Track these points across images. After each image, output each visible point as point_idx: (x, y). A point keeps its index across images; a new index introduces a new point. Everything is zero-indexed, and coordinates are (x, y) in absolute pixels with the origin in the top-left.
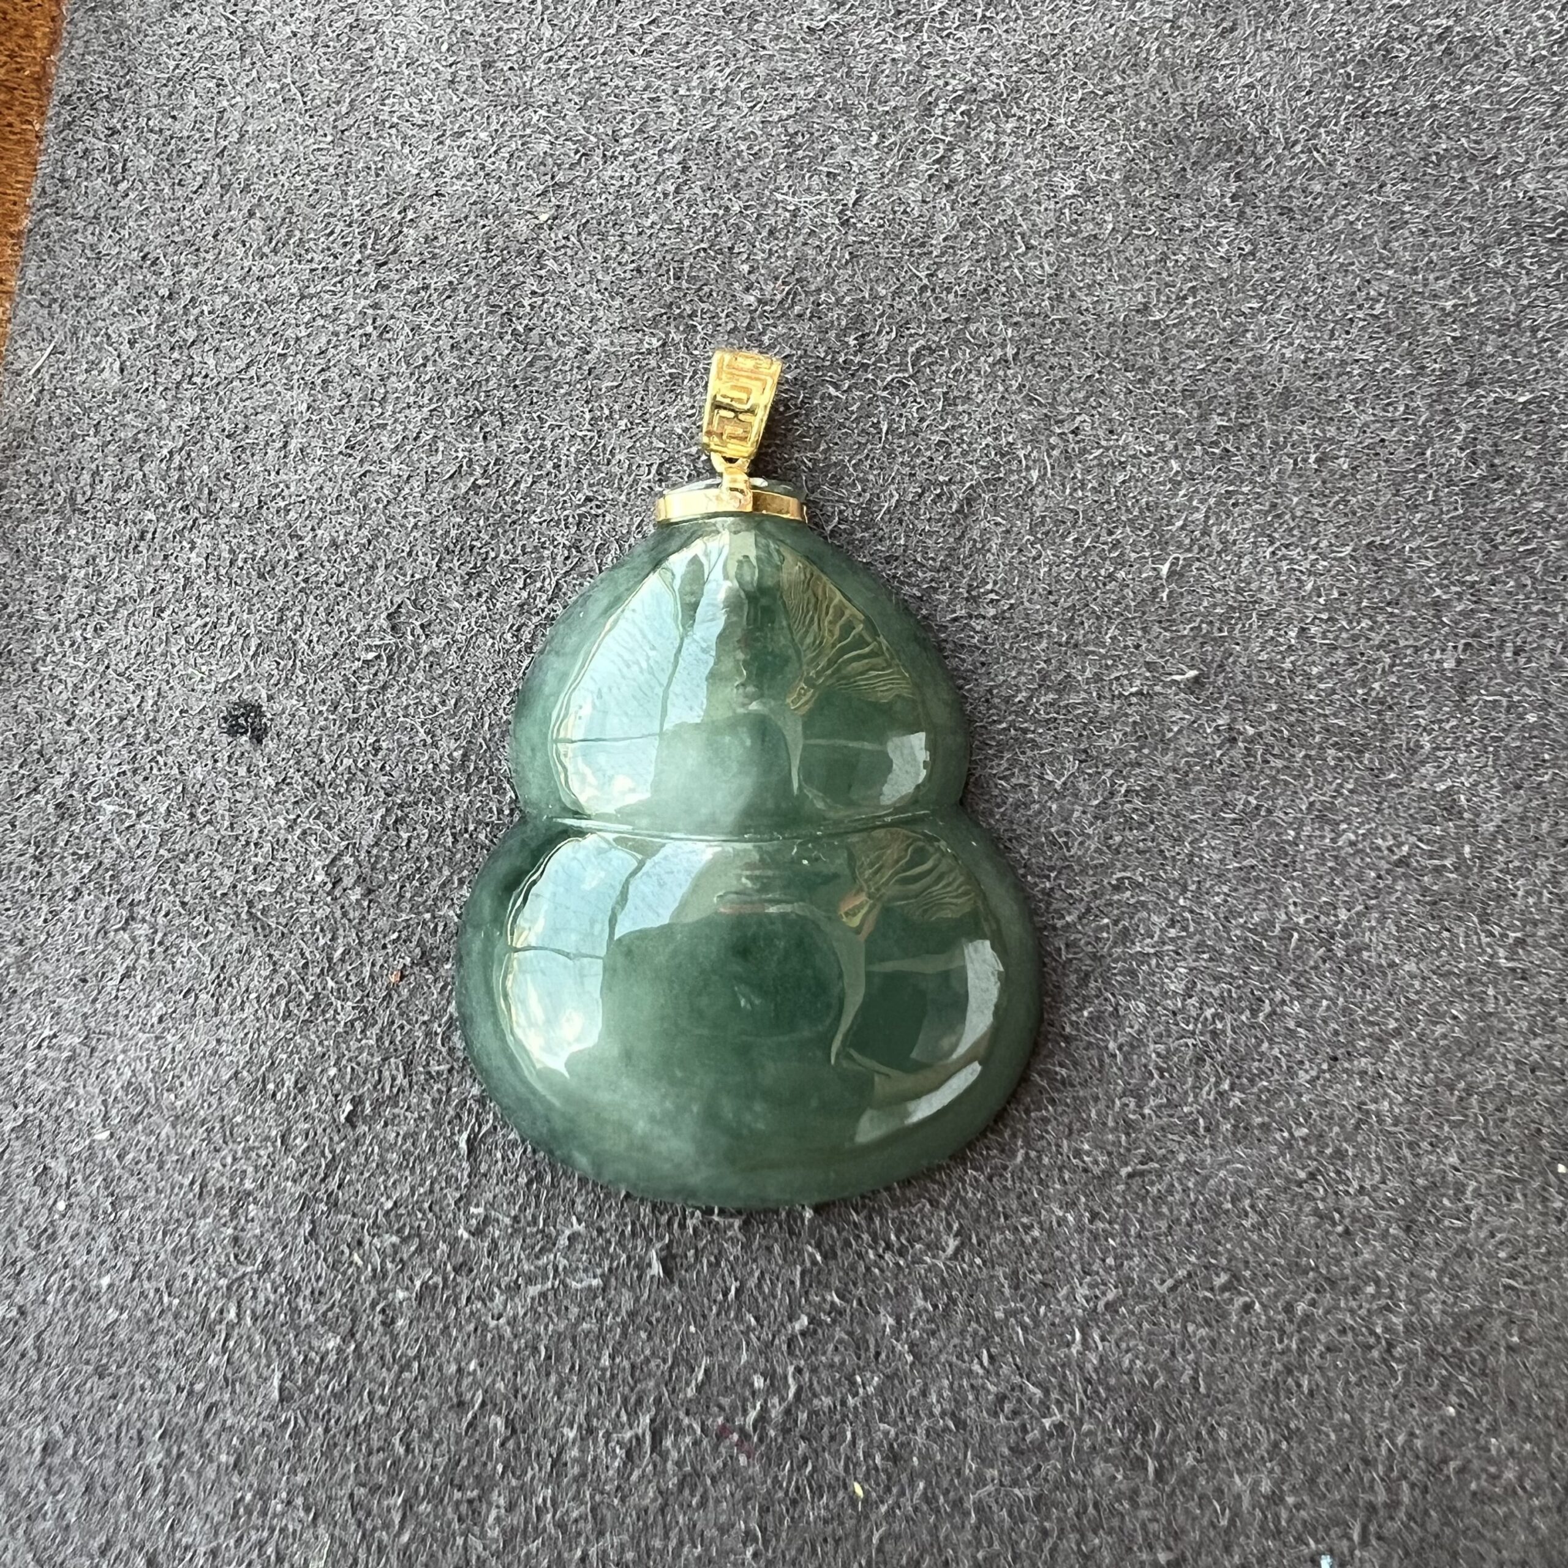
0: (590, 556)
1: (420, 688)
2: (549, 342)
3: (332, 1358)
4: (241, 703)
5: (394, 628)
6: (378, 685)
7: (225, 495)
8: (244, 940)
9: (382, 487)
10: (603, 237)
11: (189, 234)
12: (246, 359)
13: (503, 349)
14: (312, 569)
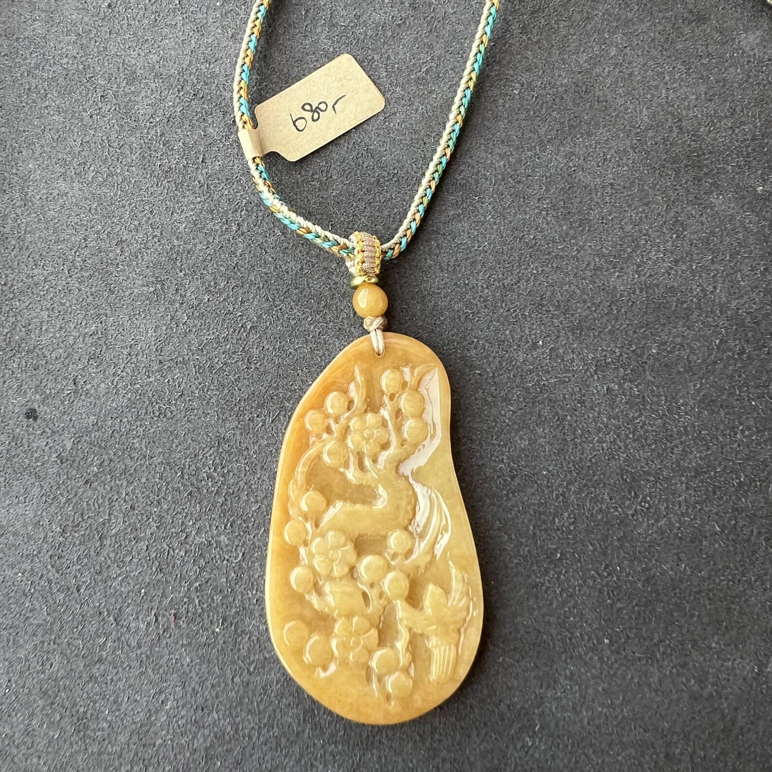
0: (134, 357)
1: (83, 401)
2: (121, 291)
3: (62, 601)
4: (31, 409)
5: (75, 384)
6: (71, 401)
7: (23, 345)
8: (33, 480)
9: (71, 340)
10: (137, 257)
11: (10, 264)
12: (28, 302)
13: (106, 294)
14: (51, 366)
